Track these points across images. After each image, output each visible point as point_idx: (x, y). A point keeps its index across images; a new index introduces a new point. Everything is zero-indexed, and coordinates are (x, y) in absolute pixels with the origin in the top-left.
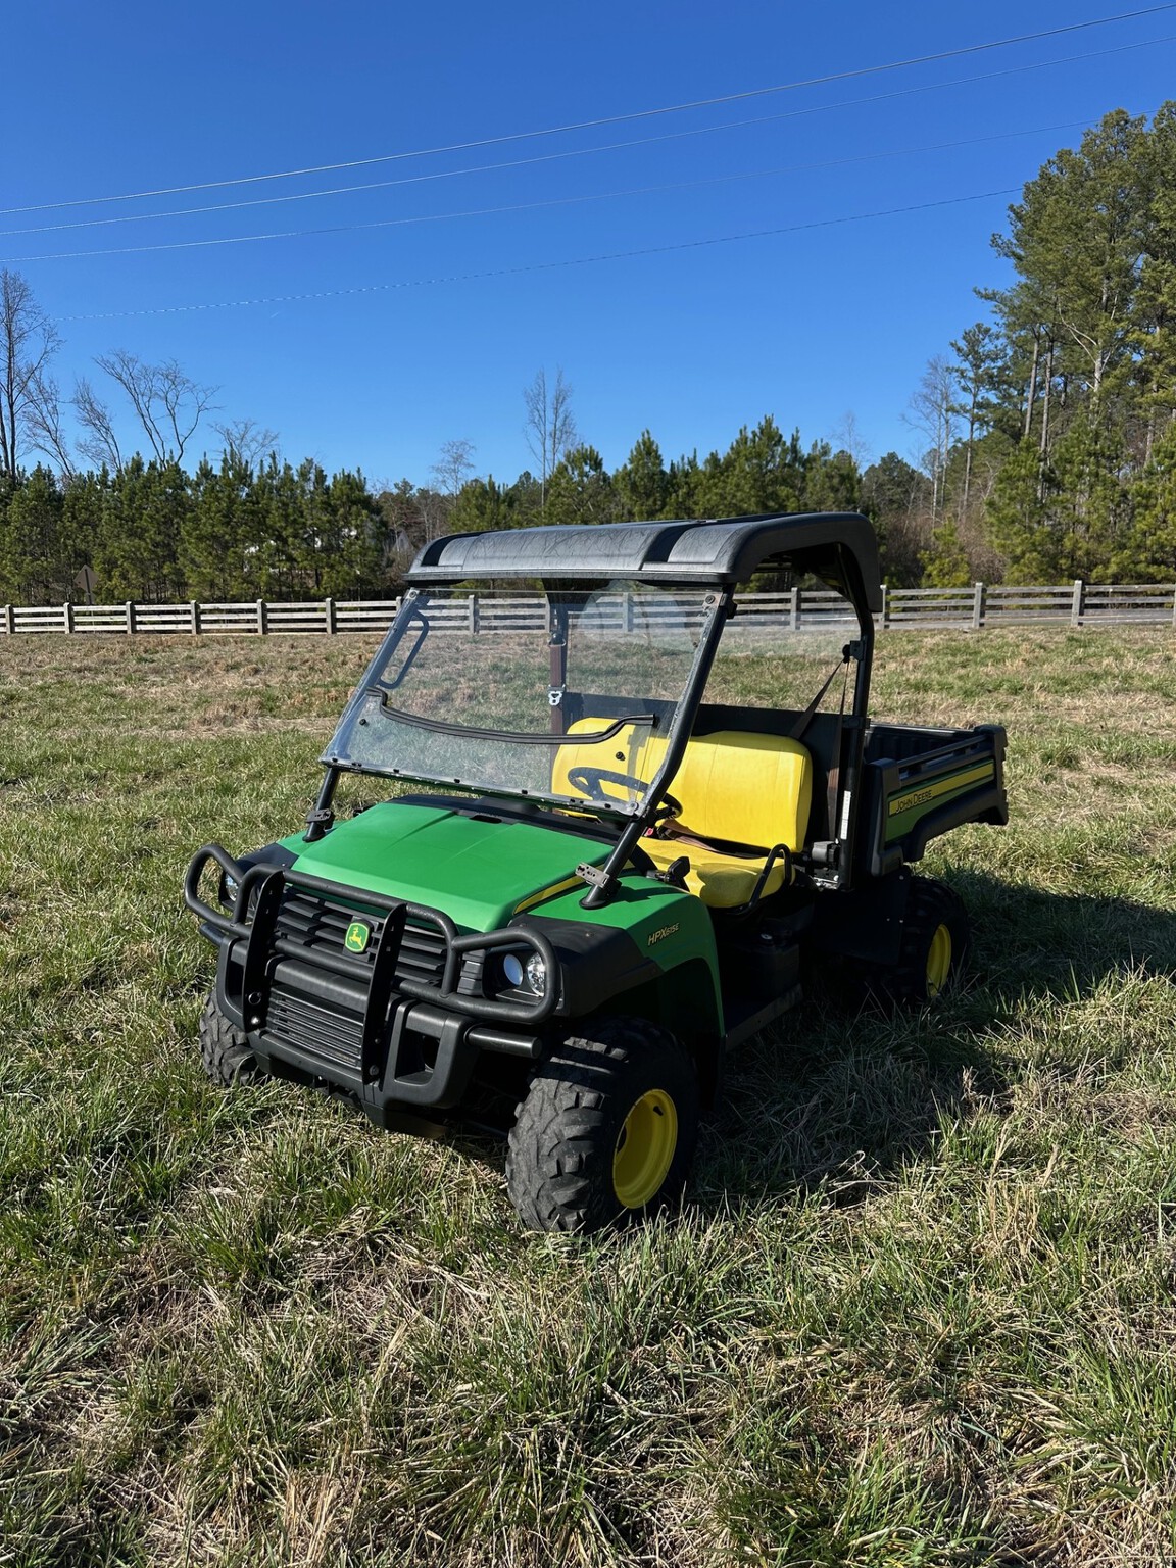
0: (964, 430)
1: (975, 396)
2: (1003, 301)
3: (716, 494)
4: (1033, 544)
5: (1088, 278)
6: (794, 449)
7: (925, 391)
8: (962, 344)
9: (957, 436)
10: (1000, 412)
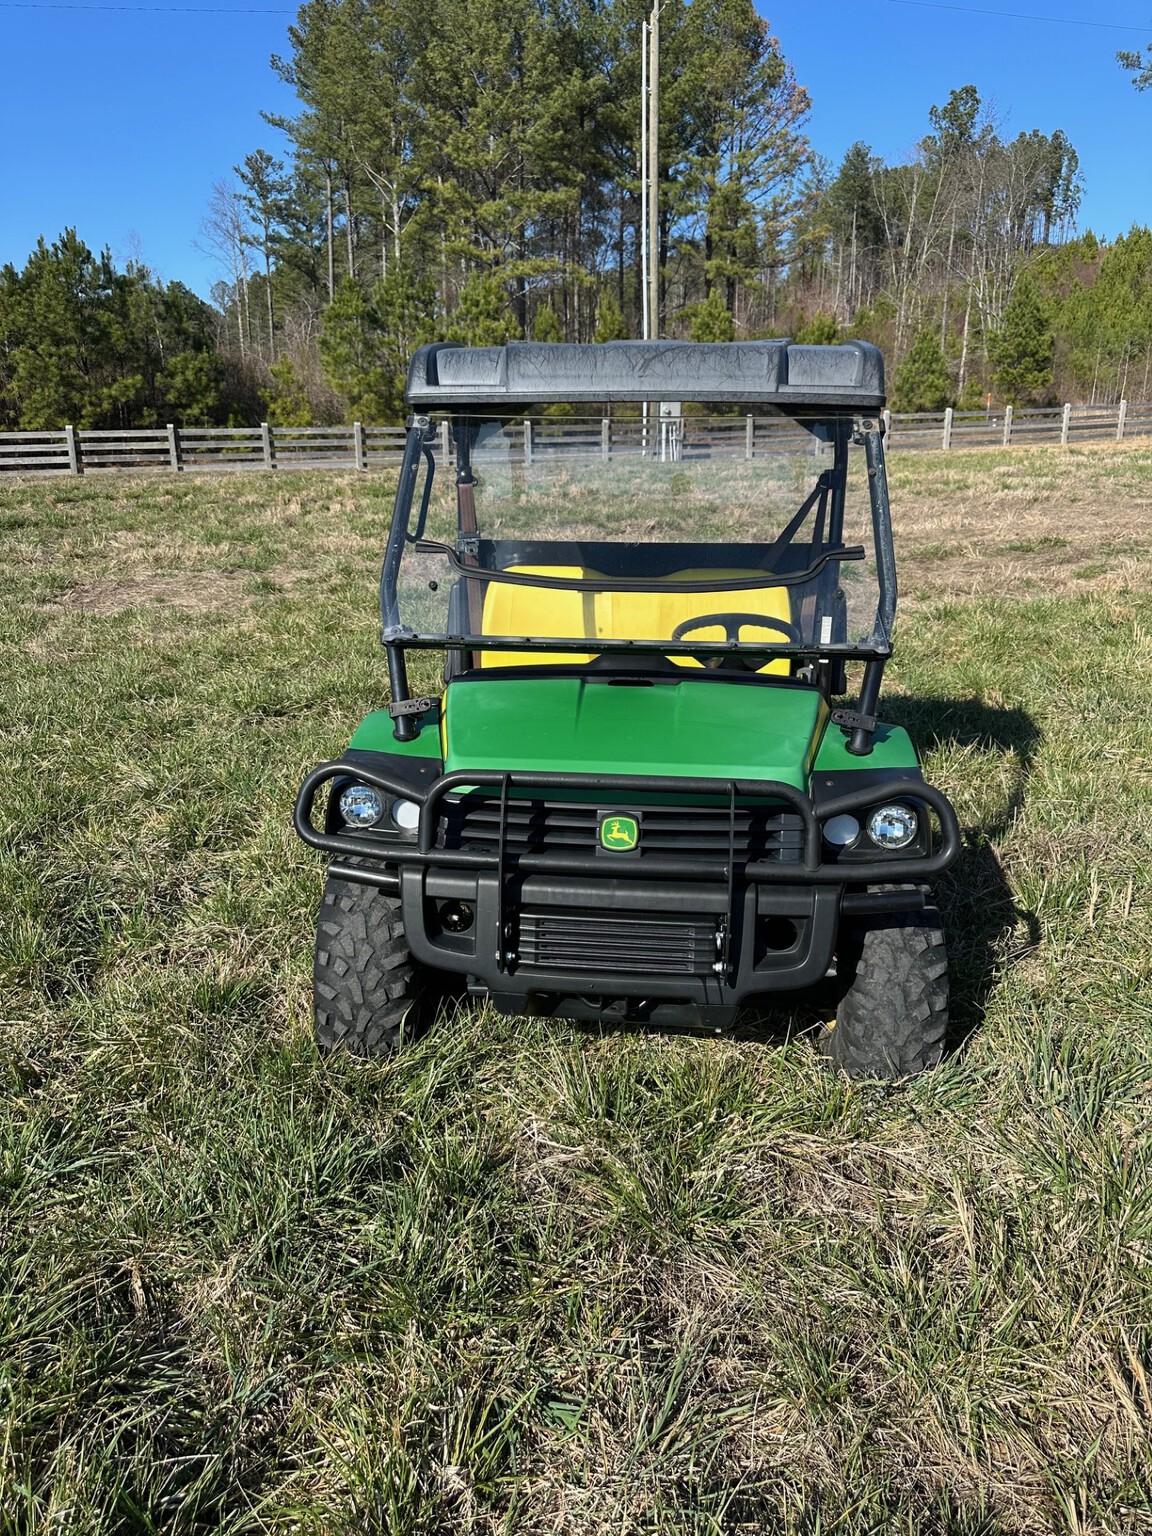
0: (262, 264)
1: (266, 228)
2: (290, 130)
3: (23, 314)
4: (369, 384)
5: (380, 119)
6: (106, 268)
7: (214, 217)
8: (246, 170)
9: (255, 269)
10: (294, 247)
